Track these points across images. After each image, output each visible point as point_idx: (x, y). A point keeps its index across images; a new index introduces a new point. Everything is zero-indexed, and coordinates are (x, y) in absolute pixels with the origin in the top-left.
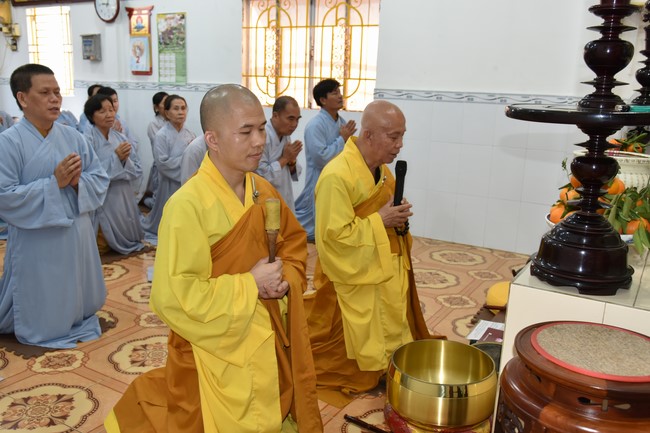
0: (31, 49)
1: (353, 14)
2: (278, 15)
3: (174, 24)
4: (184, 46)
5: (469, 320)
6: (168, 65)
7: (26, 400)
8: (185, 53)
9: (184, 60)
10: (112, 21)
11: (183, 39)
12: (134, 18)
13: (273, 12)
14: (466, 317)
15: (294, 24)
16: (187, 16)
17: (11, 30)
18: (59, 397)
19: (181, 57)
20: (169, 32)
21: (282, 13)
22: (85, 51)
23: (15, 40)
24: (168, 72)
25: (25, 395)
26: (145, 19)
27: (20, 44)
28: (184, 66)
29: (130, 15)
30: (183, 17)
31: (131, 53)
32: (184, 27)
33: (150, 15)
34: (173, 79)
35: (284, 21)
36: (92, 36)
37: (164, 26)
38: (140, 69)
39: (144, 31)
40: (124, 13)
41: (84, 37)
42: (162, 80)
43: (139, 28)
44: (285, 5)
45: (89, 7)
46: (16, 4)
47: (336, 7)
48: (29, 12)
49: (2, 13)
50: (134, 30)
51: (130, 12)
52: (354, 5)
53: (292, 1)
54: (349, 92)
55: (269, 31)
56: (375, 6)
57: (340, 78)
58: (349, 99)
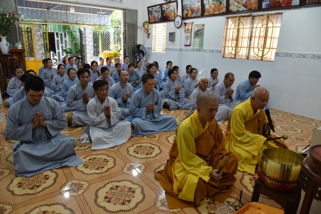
0: (153, 37)
1: (270, 23)
2: (239, 24)
3: (200, 28)
4: (203, 36)
5: (304, 147)
6: (196, 43)
7: (141, 146)
8: (203, 39)
9: (203, 41)
10: (179, 28)
11: (203, 33)
12: (187, 26)
13: (237, 22)
14: (303, 146)
15: (245, 27)
16: (205, 25)
17: (148, 31)
18: (150, 147)
19: (201, 40)
20: (198, 31)
21: (241, 23)
22: (170, 38)
23: (149, 34)
24: (196, 45)
25: (141, 145)
26: (190, 26)
27: (150, 36)
28: (202, 43)
29: (185, 26)
30: (203, 26)
31: (185, 39)
32: (203, 29)
33: (192, 25)
34: (198, 48)
35: (241, 26)
36: (172, 33)
37: (196, 29)
38: (187, 44)
39: (190, 31)
40: (183, 25)
41: (170, 33)
42: (194, 48)
43: (188, 30)
44: (242, 20)
45: (172, 23)
46: (150, 23)
47: (263, 20)
48: (154, 25)
49: (146, 26)
50: (186, 31)
51: (186, 24)
52: (270, 19)
53: (245, 18)
54: (265, 53)
55: (235, 30)
56: (279, 19)
57: (261, 48)
58: (264, 56)
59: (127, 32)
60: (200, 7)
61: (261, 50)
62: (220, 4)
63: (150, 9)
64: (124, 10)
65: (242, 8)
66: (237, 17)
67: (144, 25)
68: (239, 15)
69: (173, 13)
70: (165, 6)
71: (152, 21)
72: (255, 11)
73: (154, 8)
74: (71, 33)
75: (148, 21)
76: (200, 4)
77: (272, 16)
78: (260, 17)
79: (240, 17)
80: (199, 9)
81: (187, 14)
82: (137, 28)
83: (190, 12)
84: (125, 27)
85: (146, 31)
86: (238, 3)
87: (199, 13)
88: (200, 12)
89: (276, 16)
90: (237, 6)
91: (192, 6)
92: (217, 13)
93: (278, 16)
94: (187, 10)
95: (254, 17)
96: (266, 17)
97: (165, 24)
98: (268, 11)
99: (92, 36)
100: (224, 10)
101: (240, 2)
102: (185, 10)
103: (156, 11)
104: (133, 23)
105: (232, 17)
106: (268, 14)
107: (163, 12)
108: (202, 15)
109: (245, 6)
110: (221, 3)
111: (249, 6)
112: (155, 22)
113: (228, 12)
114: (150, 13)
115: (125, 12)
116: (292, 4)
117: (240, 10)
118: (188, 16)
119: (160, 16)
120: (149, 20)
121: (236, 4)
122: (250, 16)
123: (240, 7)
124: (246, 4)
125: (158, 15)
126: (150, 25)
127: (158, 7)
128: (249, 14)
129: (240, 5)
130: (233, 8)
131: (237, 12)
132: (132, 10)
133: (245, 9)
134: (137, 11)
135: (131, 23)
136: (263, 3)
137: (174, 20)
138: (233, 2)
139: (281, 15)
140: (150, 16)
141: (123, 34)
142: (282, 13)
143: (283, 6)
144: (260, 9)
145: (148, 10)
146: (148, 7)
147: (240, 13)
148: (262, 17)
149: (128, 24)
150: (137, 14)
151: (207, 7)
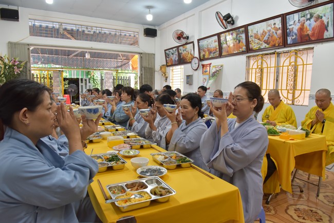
0: (171, 81)
1: (299, 60)
2: (262, 63)
3: (218, 69)
10: (196, 70)
13: (260, 61)
15: (269, 66)
16: (224, 66)
21: (264, 62)
22: (187, 81)
23: (167, 78)
26: (208, 68)
27: (168, 79)
30: (222, 66)
32: (222, 70)
33: (210, 66)
35: (265, 65)
36: (189, 76)
37: (213, 70)
39: (208, 72)
40: (201, 67)
41: (187, 76)
43: (206, 72)
44: (265, 58)
45: (189, 65)
46: (168, 66)
47: (290, 57)
48: (171, 68)
49: (163, 70)
50: (204, 72)
51: (203, 66)
52: (299, 55)
53: (269, 56)
54: (296, 96)
55: (257, 70)
56: (310, 55)
57: (291, 90)
58: (296, 100)
59: (143, 76)
60: (218, 47)
61: (291, 92)
62: (239, 43)
63: (167, 52)
64: (140, 54)
65: (264, 45)
66: (259, 55)
67: (161, 68)
68: (261, 53)
69: (190, 55)
70: (181, 48)
71: (169, 64)
72: (279, 47)
73: (171, 50)
74: (93, 79)
75: (165, 64)
76: (217, 43)
77: (301, 52)
78: (286, 54)
79: (262, 55)
80: (217, 49)
81: (204, 56)
82: (154, 71)
83: (207, 52)
84: (142, 71)
85: (164, 75)
86: (259, 39)
87: (217, 54)
88: (218, 52)
89: (305, 52)
90: (257, 43)
91: (209, 47)
92: (236, 52)
93: (309, 51)
94: (204, 51)
95: (279, 54)
96: (294, 53)
97: (182, 66)
98: (295, 46)
99: (111, 80)
100: (244, 48)
101: (261, 38)
102: (201, 51)
103: (173, 54)
104: (150, 67)
105: (254, 56)
106: (295, 50)
107: (179, 55)
108: (220, 56)
109: (266, 42)
110: (239, 41)
111: (272, 42)
112: (172, 65)
113: (249, 50)
114: (167, 56)
115: (142, 55)
116: (325, 37)
117: (262, 47)
118: (206, 57)
119: (177, 59)
120: (167, 63)
121: (257, 41)
122: (274, 53)
123: (262, 45)
124: (268, 40)
125: (175, 57)
126: (168, 69)
127: (174, 49)
128: (273, 51)
129: (261, 42)
130: (254, 46)
131: (259, 49)
132: (149, 54)
133: (267, 46)
134: (154, 54)
135: (148, 66)
136: (288, 38)
137: (190, 62)
138: (254, 39)
139: (312, 50)
140: (167, 59)
141: (140, 78)
142: (313, 48)
143: (313, 39)
144: (285, 44)
145: (165, 53)
146: (165, 50)
147: (262, 51)
148: (289, 54)
149: (144, 68)
150: (154, 58)
151: (224, 46)
